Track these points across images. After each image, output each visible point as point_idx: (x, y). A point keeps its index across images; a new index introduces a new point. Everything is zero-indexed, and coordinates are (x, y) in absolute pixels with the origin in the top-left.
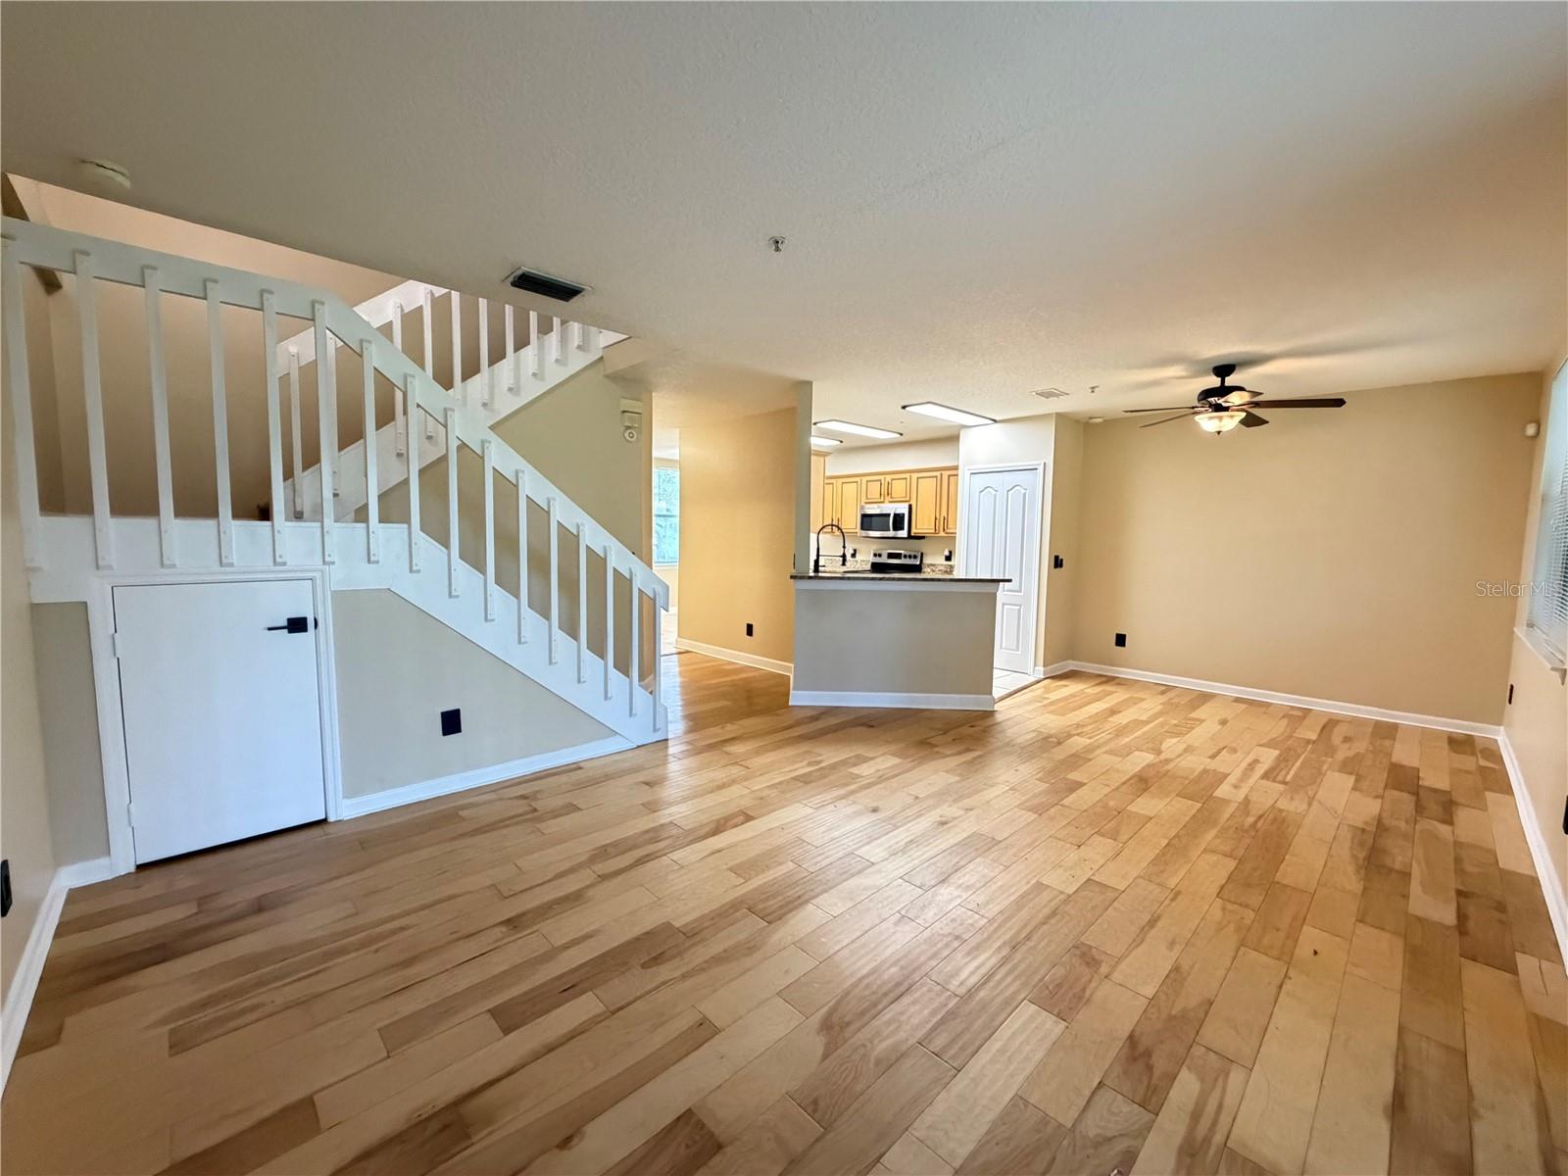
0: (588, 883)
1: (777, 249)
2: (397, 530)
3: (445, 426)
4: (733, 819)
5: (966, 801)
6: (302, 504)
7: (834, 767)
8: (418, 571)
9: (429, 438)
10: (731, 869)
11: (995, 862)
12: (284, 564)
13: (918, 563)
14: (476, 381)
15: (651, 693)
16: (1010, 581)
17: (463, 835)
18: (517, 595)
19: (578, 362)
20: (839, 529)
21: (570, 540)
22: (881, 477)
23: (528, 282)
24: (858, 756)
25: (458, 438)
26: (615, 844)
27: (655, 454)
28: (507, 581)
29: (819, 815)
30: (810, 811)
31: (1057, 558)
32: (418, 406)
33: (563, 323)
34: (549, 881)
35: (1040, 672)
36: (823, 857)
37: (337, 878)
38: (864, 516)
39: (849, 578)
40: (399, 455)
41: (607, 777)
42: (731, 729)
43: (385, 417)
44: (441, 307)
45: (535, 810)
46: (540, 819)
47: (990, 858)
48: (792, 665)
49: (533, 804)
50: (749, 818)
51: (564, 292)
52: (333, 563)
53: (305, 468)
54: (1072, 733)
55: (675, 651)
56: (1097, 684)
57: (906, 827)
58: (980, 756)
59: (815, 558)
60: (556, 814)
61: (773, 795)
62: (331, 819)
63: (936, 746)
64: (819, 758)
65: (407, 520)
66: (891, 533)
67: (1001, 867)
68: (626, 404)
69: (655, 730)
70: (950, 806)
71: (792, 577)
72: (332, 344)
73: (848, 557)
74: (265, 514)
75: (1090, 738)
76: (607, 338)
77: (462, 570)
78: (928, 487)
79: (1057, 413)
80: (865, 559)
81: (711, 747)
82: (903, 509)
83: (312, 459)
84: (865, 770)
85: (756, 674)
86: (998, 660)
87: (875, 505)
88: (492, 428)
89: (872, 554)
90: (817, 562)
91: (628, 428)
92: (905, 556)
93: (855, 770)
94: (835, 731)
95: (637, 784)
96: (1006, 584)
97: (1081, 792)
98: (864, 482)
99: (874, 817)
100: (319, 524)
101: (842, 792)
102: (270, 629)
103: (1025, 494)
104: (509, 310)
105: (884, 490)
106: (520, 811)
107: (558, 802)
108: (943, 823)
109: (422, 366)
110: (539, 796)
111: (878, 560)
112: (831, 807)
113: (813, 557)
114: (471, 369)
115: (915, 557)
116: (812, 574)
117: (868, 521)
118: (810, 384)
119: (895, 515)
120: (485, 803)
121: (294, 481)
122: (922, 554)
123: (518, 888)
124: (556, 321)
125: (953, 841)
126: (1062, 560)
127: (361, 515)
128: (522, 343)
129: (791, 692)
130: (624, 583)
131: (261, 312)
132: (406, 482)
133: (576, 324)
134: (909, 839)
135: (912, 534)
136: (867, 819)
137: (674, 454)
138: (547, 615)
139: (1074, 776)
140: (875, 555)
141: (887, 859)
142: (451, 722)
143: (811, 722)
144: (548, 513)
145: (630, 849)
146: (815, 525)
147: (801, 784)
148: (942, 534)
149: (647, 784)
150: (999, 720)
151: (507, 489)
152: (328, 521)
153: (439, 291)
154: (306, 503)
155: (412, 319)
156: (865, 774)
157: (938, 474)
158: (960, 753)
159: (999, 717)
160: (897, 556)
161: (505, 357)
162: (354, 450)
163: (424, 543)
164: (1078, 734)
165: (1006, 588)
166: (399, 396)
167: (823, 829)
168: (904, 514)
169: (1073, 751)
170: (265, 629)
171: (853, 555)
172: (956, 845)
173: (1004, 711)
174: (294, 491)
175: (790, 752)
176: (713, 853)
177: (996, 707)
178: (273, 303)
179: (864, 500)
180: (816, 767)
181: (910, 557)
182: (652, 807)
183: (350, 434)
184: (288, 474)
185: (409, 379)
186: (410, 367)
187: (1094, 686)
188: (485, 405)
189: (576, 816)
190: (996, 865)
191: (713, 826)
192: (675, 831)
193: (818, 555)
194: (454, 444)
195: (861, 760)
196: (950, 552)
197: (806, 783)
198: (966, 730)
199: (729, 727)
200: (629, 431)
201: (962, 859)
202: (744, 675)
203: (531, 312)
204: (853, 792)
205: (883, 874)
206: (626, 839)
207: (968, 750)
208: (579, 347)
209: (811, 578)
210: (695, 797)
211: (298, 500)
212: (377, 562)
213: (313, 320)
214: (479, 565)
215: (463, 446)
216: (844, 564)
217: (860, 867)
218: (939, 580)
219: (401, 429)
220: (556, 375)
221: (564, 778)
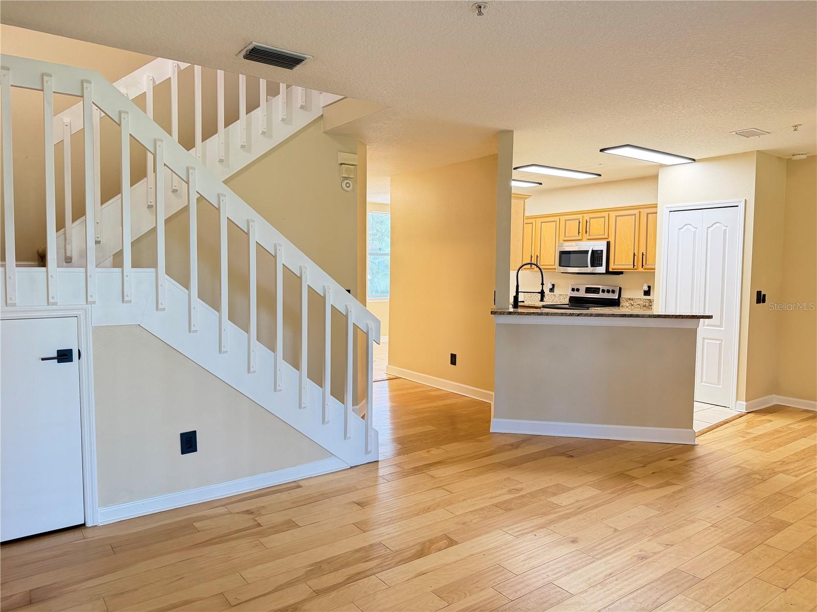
0: (303, 597)
1: (480, 13)
2: (146, 274)
3: (187, 183)
4: (438, 542)
5: (666, 536)
6: (71, 251)
7: (533, 495)
8: (164, 309)
9: (175, 191)
10: (434, 592)
11: (697, 600)
12: (55, 304)
13: (617, 298)
14: (214, 140)
15: (363, 417)
16: (710, 317)
17: (197, 546)
18: (247, 330)
19: (301, 120)
20: (537, 267)
21: (294, 281)
22: (580, 216)
23: (257, 54)
24: (557, 486)
25: (197, 192)
26: (329, 561)
27: (369, 199)
28: (238, 317)
29: (519, 544)
30: (510, 538)
31: (759, 293)
32: (165, 165)
33: (288, 87)
34: (269, 593)
35: (742, 406)
36: (522, 585)
37: (91, 578)
38: (562, 253)
39: (547, 314)
40: (150, 207)
41: (324, 496)
42: (436, 453)
43: (138, 174)
44: (185, 78)
45: (259, 525)
46: (262, 534)
47: (692, 596)
48: (493, 393)
49: (257, 519)
50: (452, 543)
51: (289, 61)
52: (94, 303)
53: (74, 220)
54: (777, 470)
55: (385, 377)
56: (803, 420)
57: (604, 560)
58: (680, 491)
59: (515, 294)
60: (277, 529)
61: (474, 521)
62: (89, 524)
63: (635, 478)
64: (519, 486)
65: (154, 265)
66: (590, 269)
67: (703, 607)
68: (344, 157)
69: (367, 452)
70: (649, 540)
71: (492, 313)
72: (97, 114)
73: (547, 291)
74: (41, 260)
75: (796, 476)
76: (328, 98)
77: (200, 308)
78: (626, 226)
79: (757, 151)
80: (562, 295)
81: (417, 470)
82: (601, 246)
83: (79, 212)
84: (565, 500)
85: (459, 400)
86: (699, 393)
87: (573, 243)
88: (225, 182)
89: (570, 289)
90: (516, 298)
91: (346, 178)
92: (603, 291)
93: (554, 500)
94: (535, 459)
95: (350, 503)
96: (707, 320)
97: (786, 532)
98: (563, 223)
99: (573, 547)
100: (84, 269)
101: (542, 520)
102: (43, 359)
103: (725, 231)
104: (242, 79)
105: (582, 229)
106: (247, 525)
107: (278, 518)
108: (643, 558)
109: (170, 133)
110: (263, 512)
111: (576, 294)
112: (530, 536)
113: (513, 293)
114: (210, 131)
115: (613, 292)
116: (511, 310)
117: (566, 258)
118: (511, 132)
119: (593, 251)
120: (216, 516)
121: (65, 231)
122: (620, 289)
123: (243, 598)
124: (283, 86)
125: (653, 577)
126: (764, 296)
127: (117, 261)
128: (252, 106)
129: (493, 419)
130: (341, 319)
131: (42, 92)
132: (154, 230)
133: (300, 88)
134: (608, 572)
135: (610, 270)
136: (567, 550)
137: (386, 199)
138: (273, 348)
139: (780, 515)
140: (573, 290)
141: (586, 591)
142: (189, 442)
143: (511, 450)
144: (275, 257)
145: (343, 566)
146: (515, 263)
147: (501, 511)
148: (641, 269)
149: (359, 504)
150: (701, 454)
151: (239, 236)
152: (91, 265)
153: (183, 65)
154: (74, 250)
155: (162, 89)
156: (564, 504)
157: (636, 212)
158: (660, 487)
159: (700, 451)
160: (596, 290)
161: (239, 119)
162: (114, 202)
163: (168, 284)
164: (783, 472)
165: (706, 323)
166: (150, 157)
167: (522, 557)
168: (602, 251)
169: (777, 490)
170: (40, 358)
171: (552, 290)
172: (656, 580)
173: (705, 445)
174: (65, 239)
175: (492, 478)
176: (419, 575)
177: (697, 441)
178: (52, 84)
179: (562, 238)
180: (518, 495)
181: (608, 291)
182: (362, 527)
183: (110, 190)
184: (60, 225)
185: (158, 143)
186: (160, 132)
187: (799, 422)
188: (221, 161)
189: (294, 532)
190: (697, 603)
191: (418, 548)
192: (383, 552)
193: (517, 292)
194: (194, 197)
195: (561, 489)
196: (649, 287)
197: (508, 510)
198: (666, 463)
199: (434, 451)
200: (346, 181)
201: (662, 595)
202: (448, 402)
203: (261, 80)
204: (552, 522)
205: (582, 607)
206: (339, 557)
207: (668, 484)
208: (302, 107)
209: (510, 313)
210: (402, 518)
211: (68, 247)
212: (130, 302)
213: (82, 97)
214: (215, 304)
215: (201, 199)
216: (542, 300)
217: (559, 597)
218: (637, 316)
219: (152, 185)
220: (282, 133)
221: (284, 496)
